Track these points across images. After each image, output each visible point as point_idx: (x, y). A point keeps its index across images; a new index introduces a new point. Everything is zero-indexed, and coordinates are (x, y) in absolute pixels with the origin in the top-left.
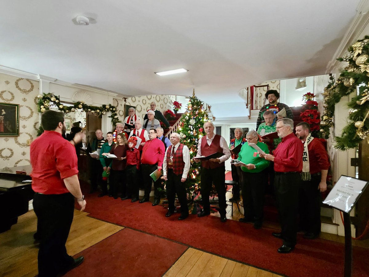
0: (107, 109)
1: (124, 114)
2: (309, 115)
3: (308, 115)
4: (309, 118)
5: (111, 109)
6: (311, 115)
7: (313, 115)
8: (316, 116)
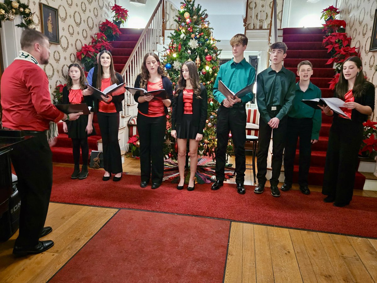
0: (15, 9)
1: (40, 23)
2: (337, 41)
3: (335, 41)
4: (337, 45)
5: (22, 9)
6: (339, 41)
7: (342, 40)
8: (346, 43)
